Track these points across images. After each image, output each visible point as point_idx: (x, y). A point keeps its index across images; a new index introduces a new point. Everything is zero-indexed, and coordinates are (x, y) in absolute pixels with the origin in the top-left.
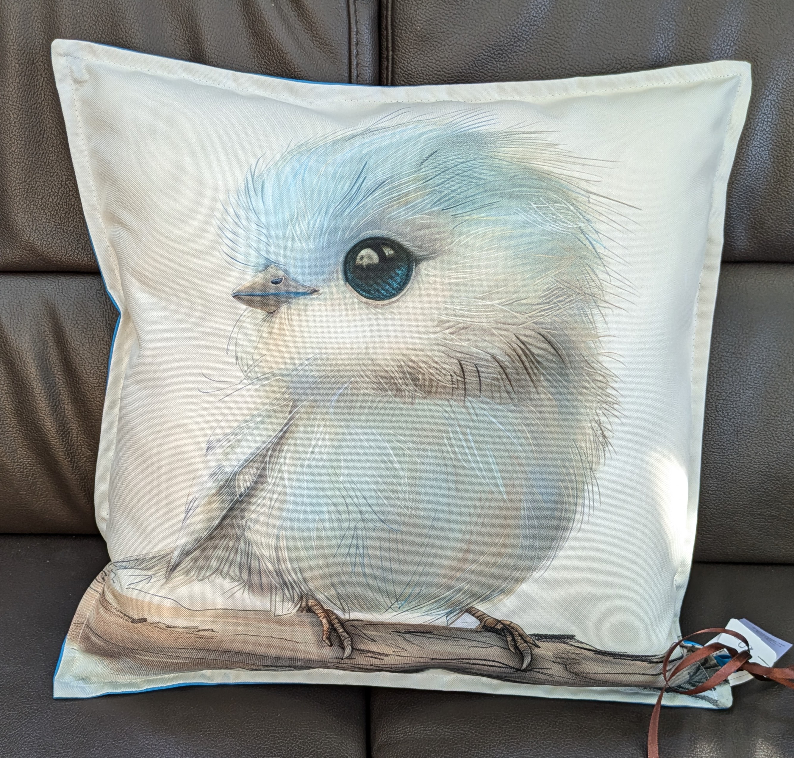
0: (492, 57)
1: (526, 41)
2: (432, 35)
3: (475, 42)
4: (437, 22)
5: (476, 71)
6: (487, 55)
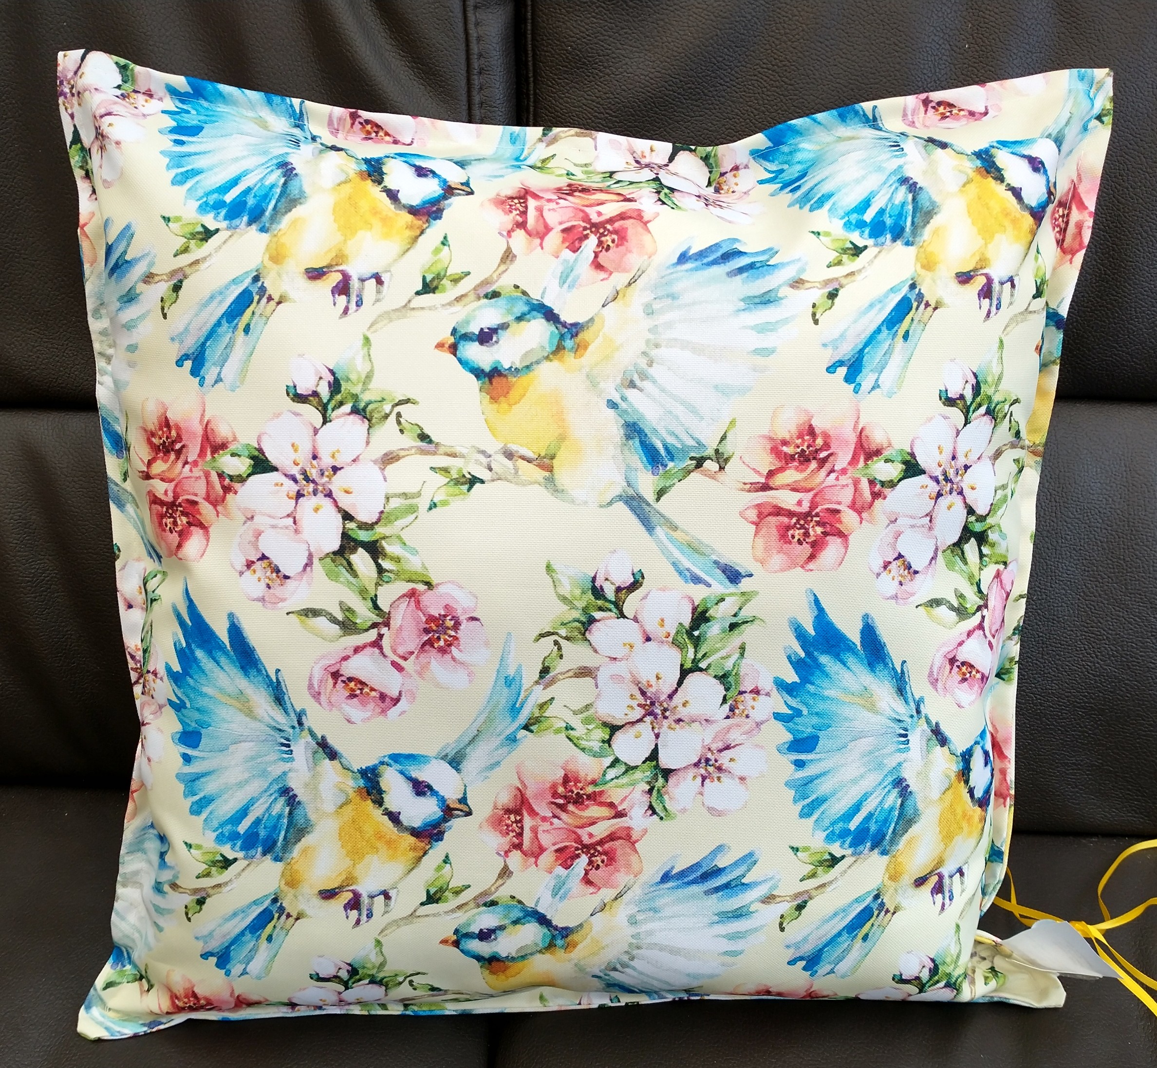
0: (679, 94)
1: (729, 70)
2: (590, 59)
3: (653, 70)
4: (596, 40)
5: (656, 113)
6: (672, 91)
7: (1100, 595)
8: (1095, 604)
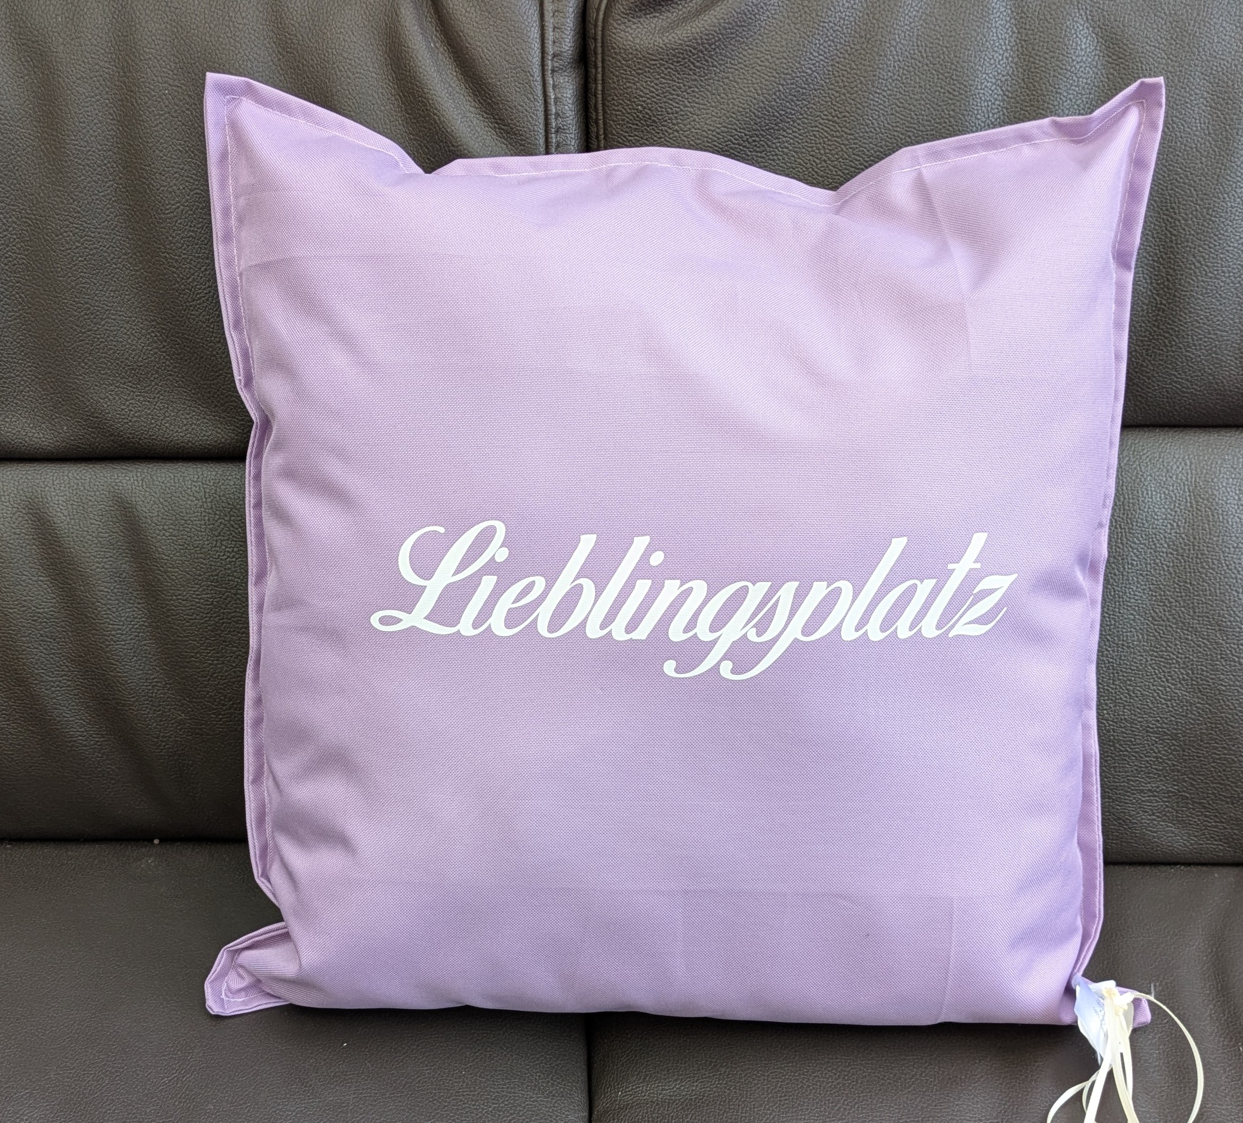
2: (660, 117)
4: (665, 100)
7: (1168, 619)
8: (1164, 628)
